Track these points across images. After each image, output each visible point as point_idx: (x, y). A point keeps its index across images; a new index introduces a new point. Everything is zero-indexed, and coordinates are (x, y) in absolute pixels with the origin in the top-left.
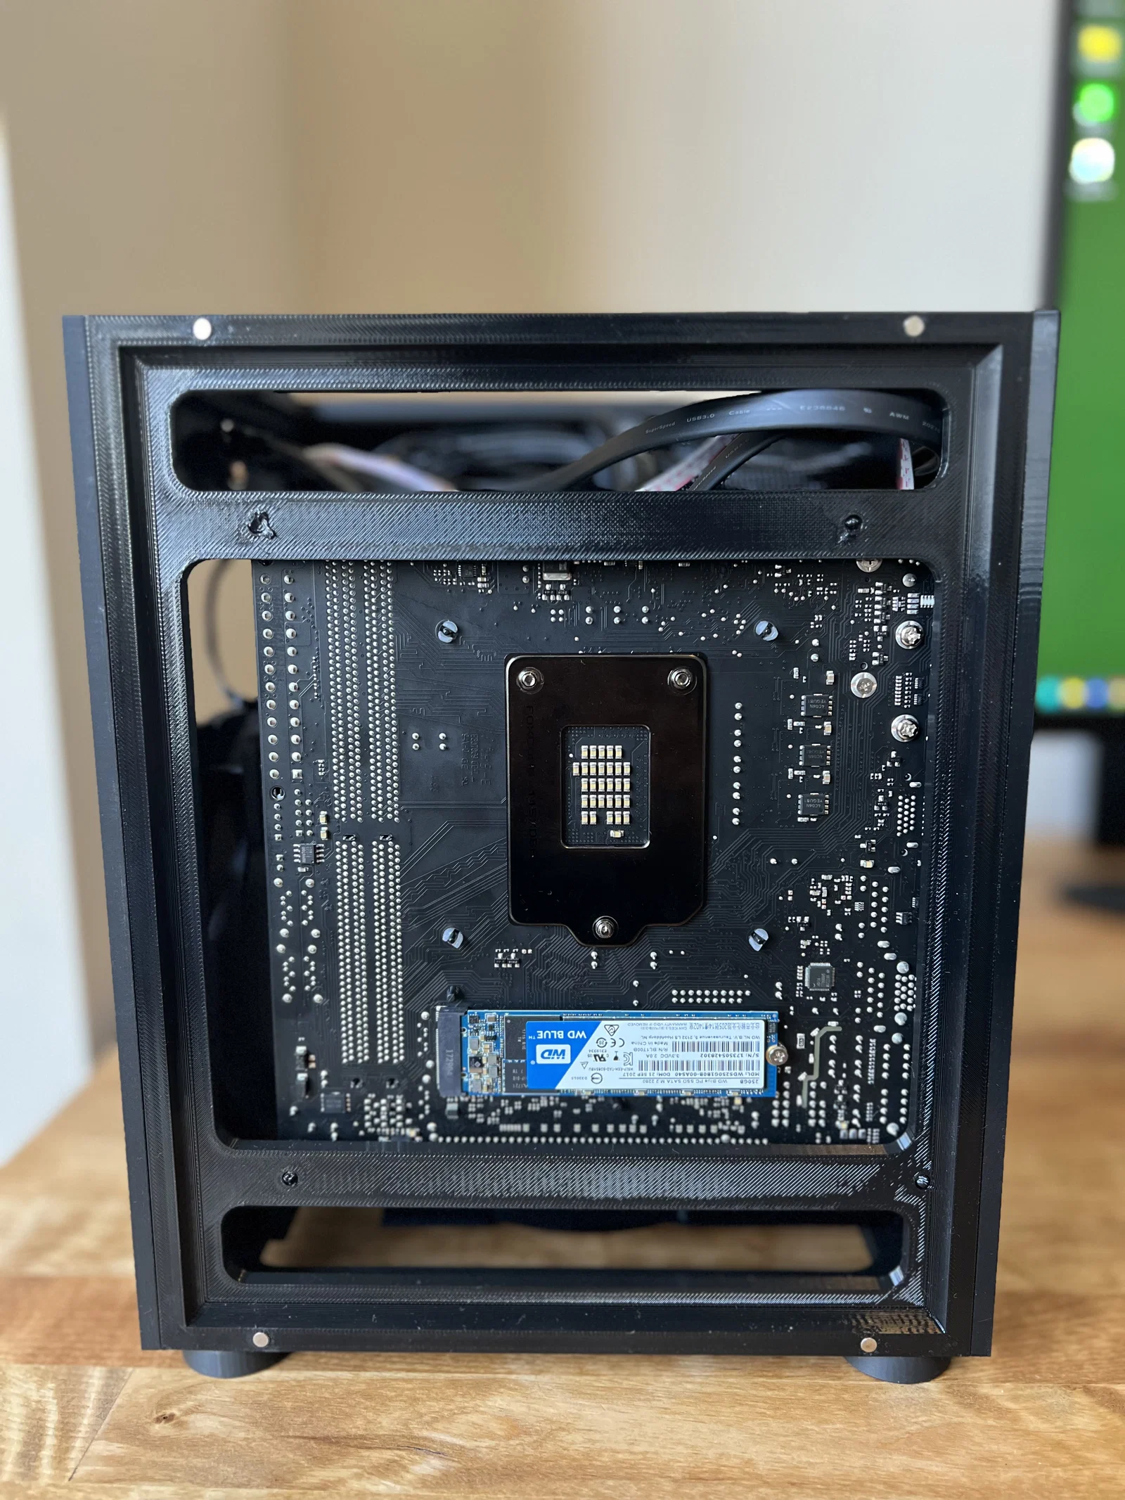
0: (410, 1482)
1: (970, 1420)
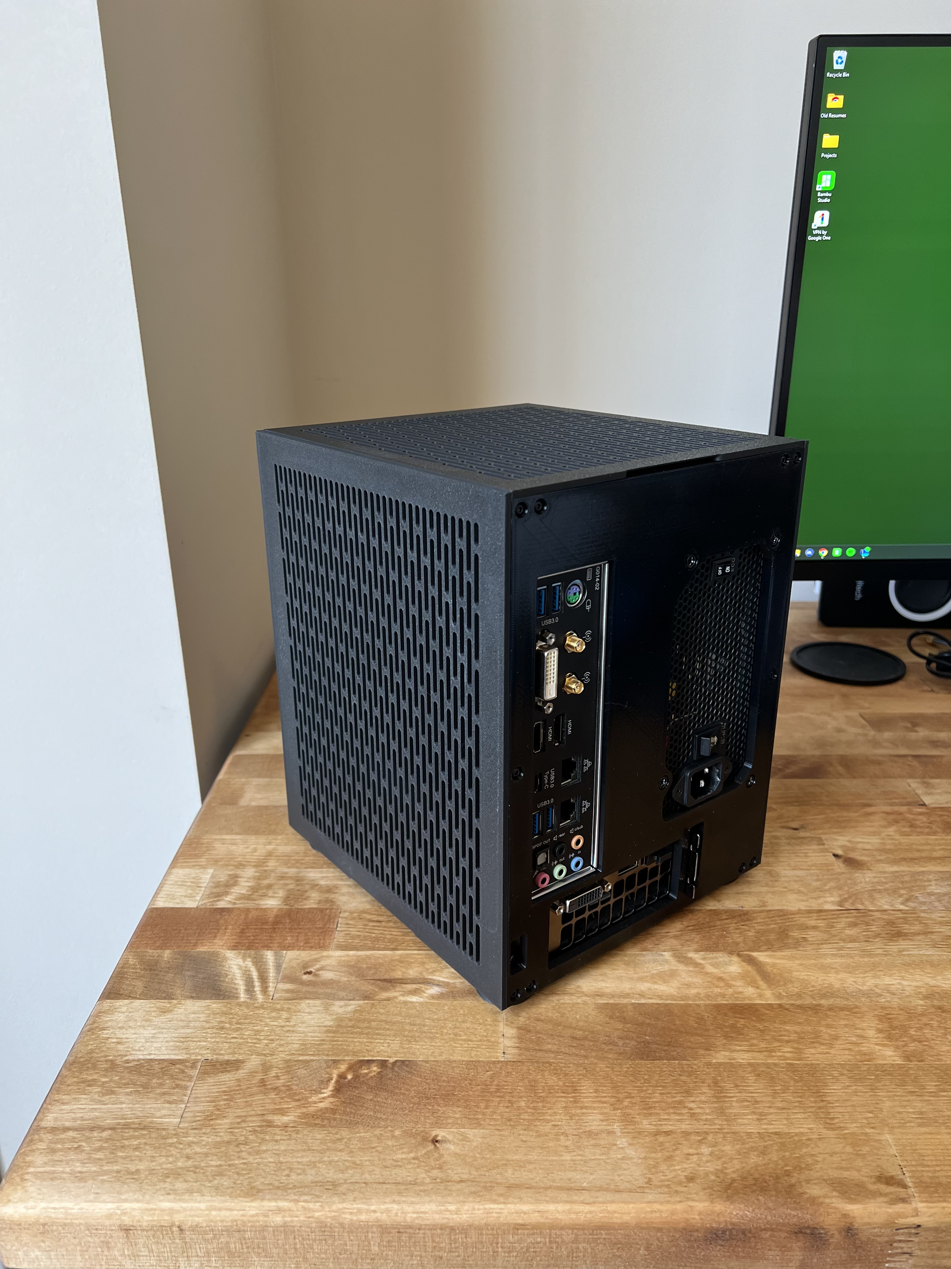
0: (427, 997)
1: (681, 968)
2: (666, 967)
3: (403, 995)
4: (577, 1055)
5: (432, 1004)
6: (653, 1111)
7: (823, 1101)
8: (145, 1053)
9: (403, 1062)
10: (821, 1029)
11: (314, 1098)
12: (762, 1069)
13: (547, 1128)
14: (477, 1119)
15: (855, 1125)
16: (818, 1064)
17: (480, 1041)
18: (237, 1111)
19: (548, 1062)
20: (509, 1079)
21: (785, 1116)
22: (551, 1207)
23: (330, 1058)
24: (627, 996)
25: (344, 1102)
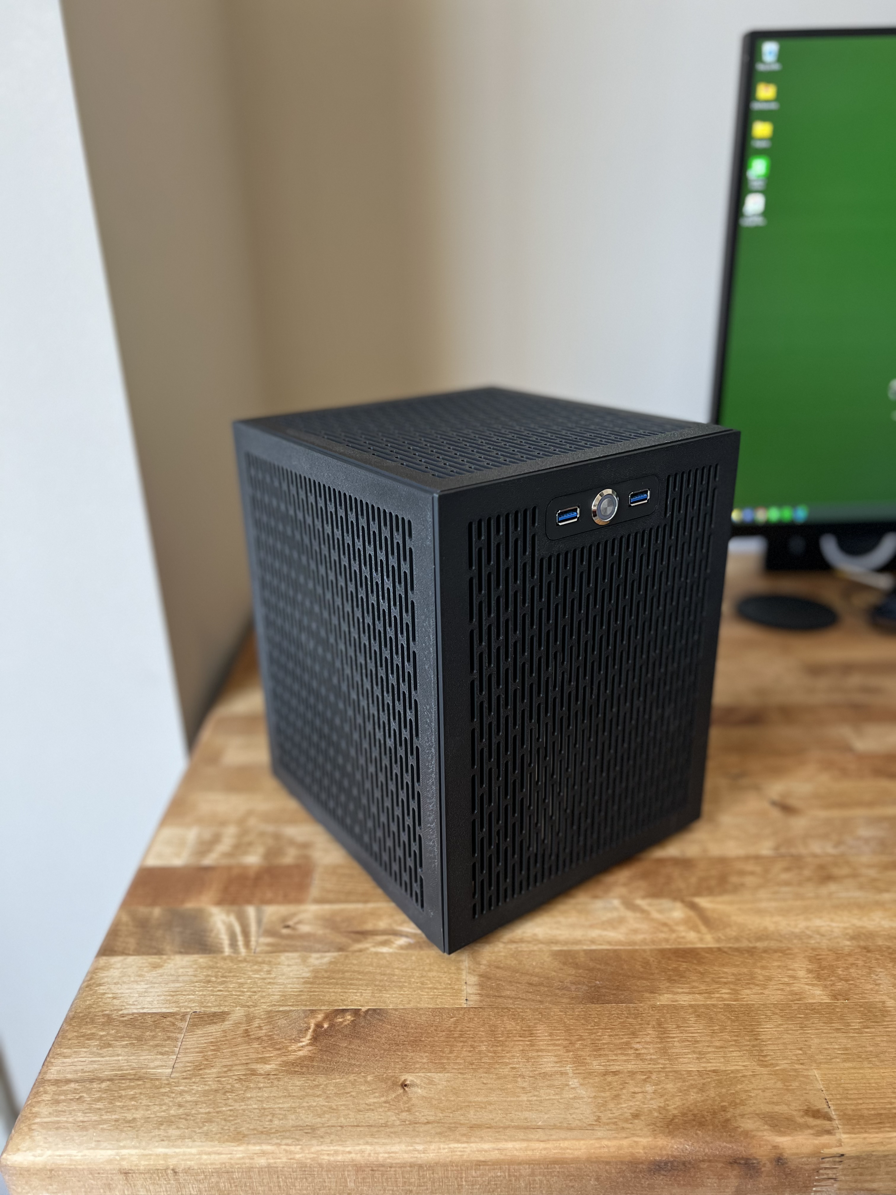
0: (396, 948)
1: (629, 915)
2: (615, 914)
3: (374, 946)
4: (533, 1000)
5: (400, 954)
6: (602, 1052)
7: (757, 1039)
8: (139, 1007)
9: (374, 1010)
10: (756, 970)
11: (294, 1047)
12: (702, 1010)
13: (506, 1071)
14: (443, 1063)
15: (785, 1062)
16: (753, 1005)
17: (445, 988)
18: (223, 1060)
19: (507, 1008)
20: (471, 1025)
21: (722, 1054)
22: (510, 1145)
23: (308, 1008)
24: (578, 942)
25: (321, 1050)
